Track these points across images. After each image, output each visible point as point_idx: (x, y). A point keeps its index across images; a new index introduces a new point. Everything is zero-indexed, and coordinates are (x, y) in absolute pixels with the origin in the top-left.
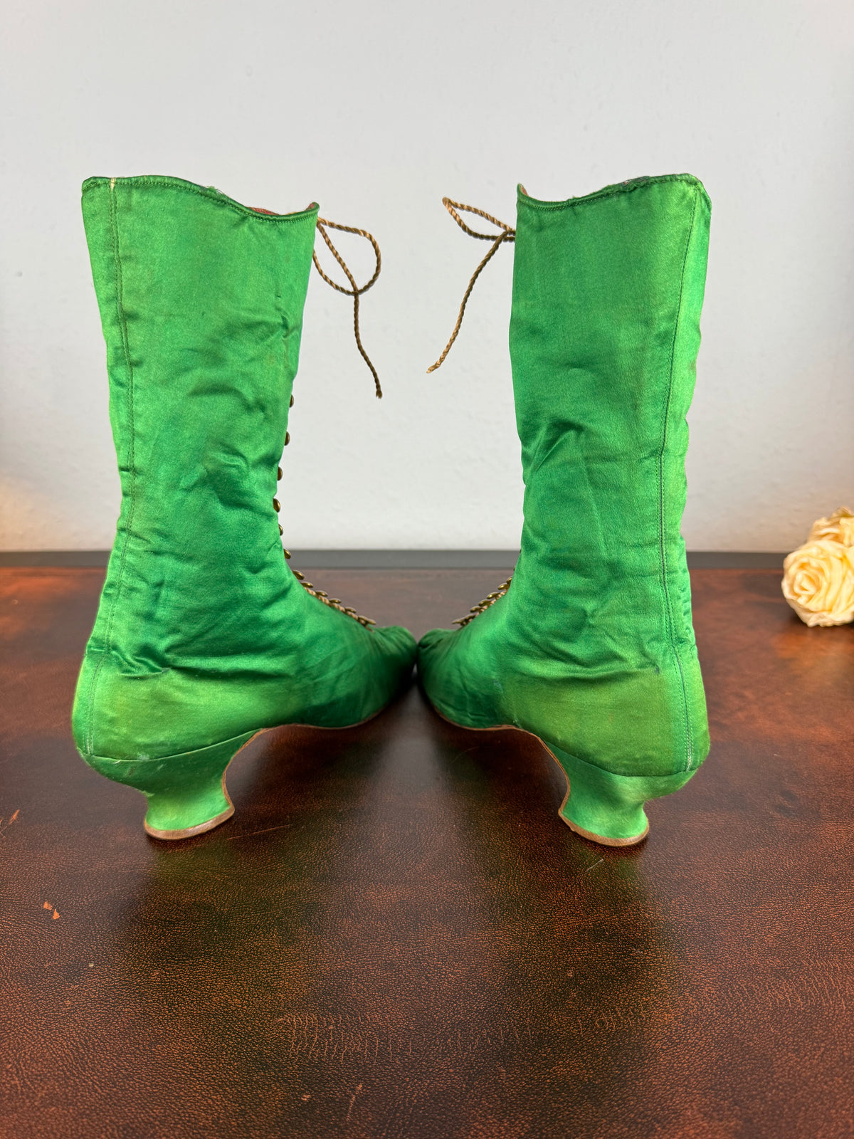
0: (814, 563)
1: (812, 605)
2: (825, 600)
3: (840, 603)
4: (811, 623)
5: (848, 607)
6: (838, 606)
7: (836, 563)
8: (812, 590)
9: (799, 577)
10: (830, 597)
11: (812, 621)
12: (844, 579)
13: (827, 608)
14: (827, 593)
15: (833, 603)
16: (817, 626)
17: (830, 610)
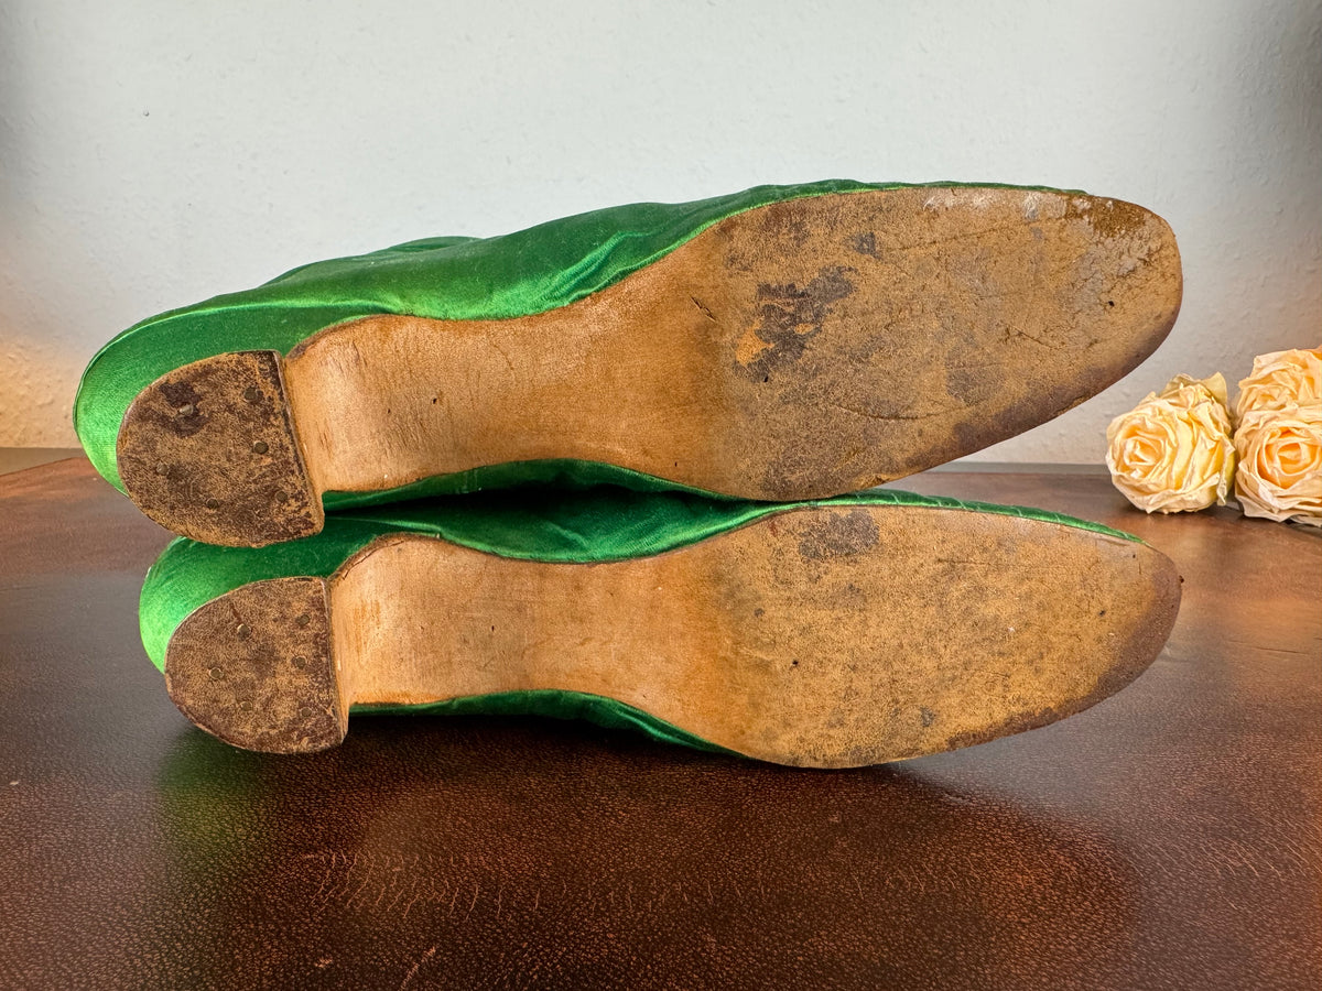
0: (1150, 425)
1: (1151, 480)
2: (1171, 470)
3: (1193, 471)
4: (1149, 510)
5: (1204, 481)
6: (1190, 479)
7: (1183, 426)
8: (1150, 461)
9: (1130, 445)
10: (1176, 469)
11: (1149, 504)
12: (1194, 444)
13: (1173, 484)
14: (1172, 462)
15: (1182, 474)
16: (1157, 514)
17: (1178, 488)
